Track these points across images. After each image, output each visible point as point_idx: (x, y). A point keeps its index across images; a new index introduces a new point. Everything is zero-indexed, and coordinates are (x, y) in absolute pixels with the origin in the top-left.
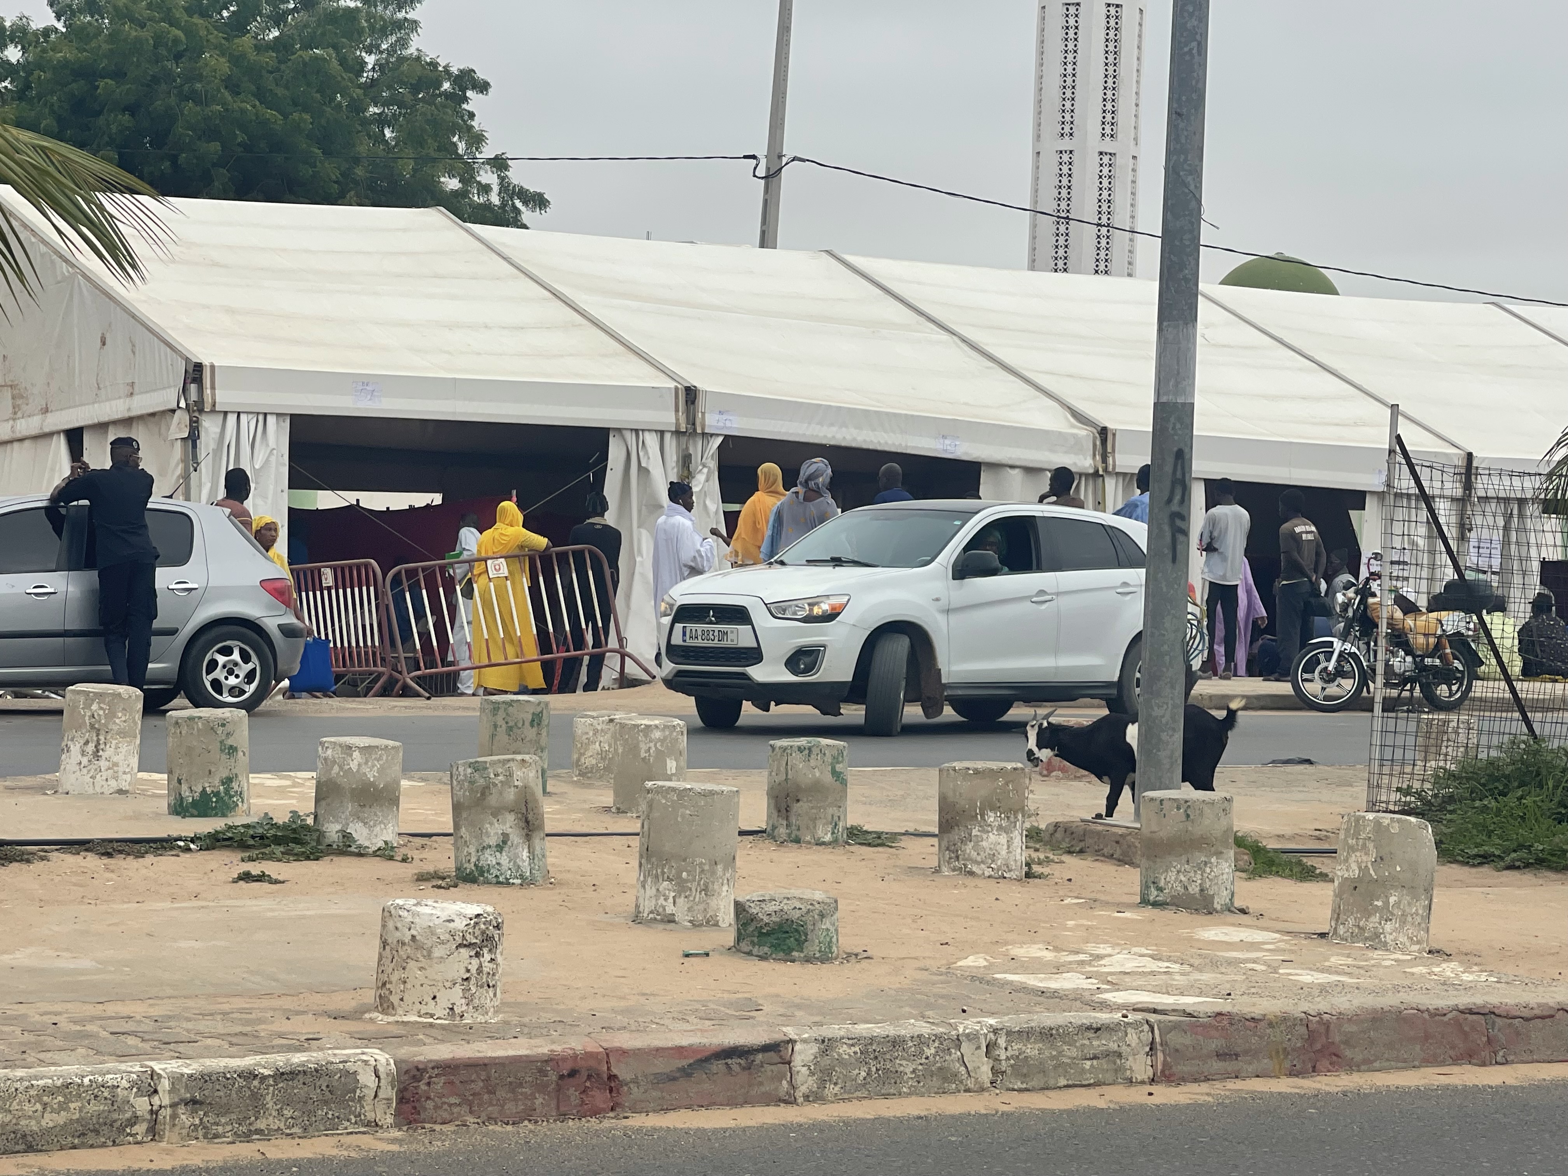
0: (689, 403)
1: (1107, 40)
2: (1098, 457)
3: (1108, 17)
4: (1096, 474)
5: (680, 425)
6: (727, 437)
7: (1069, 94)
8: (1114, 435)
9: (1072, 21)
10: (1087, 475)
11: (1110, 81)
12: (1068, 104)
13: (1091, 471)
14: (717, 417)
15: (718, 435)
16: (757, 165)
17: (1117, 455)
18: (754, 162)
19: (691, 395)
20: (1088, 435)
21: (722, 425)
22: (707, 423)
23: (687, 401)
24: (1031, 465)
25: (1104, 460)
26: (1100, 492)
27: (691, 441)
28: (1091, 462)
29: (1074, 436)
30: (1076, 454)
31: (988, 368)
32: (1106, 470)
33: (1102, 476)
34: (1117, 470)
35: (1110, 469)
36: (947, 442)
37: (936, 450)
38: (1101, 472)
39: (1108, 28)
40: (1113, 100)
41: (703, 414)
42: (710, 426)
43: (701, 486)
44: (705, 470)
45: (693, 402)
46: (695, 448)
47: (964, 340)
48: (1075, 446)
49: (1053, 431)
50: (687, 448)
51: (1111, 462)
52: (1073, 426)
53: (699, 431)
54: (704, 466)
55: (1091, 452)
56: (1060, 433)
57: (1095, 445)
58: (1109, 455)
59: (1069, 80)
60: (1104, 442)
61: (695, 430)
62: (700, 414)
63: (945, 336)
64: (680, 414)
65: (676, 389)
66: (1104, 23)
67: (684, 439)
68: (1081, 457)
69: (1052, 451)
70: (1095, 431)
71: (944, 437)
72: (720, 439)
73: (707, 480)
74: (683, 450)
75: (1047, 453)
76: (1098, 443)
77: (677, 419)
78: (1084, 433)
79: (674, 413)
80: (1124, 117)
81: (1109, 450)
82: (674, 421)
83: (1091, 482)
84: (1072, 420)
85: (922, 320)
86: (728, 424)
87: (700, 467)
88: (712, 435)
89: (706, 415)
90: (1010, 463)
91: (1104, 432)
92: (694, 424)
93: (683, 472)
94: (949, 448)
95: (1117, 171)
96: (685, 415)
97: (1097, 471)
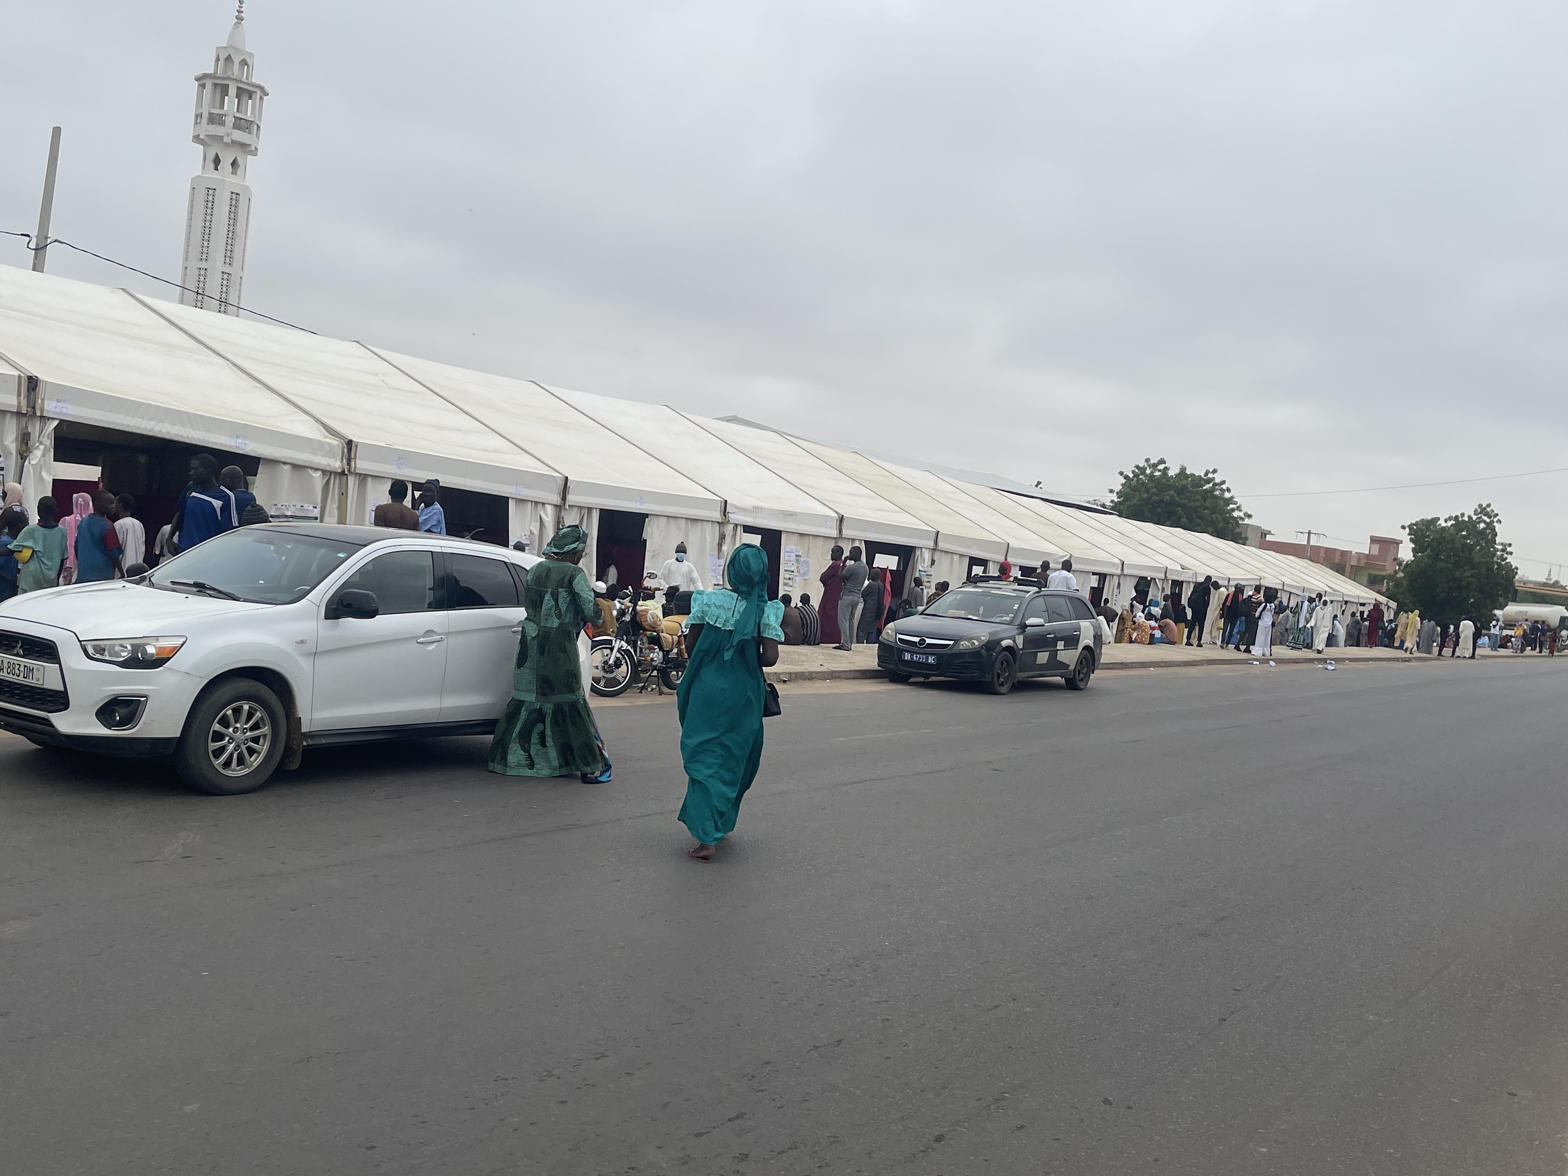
0: (30, 389)
1: (230, 212)
2: (344, 461)
3: (231, 199)
4: (343, 473)
5: (21, 407)
6: (62, 422)
7: (206, 237)
8: (356, 446)
9: (210, 198)
10: (336, 473)
11: (231, 234)
12: (206, 243)
13: (340, 471)
14: (55, 404)
15: (54, 419)
16: (30, 241)
17: (357, 460)
18: (28, 239)
19: (33, 383)
20: (338, 445)
21: (59, 411)
22: (45, 408)
23: (28, 388)
24: (299, 463)
25: (349, 464)
26: (344, 486)
27: (30, 422)
28: (340, 464)
29: (329, 444)
30: (330, 457)
31: (255, 387)
32: (349, 470)
33: (347, 475)
34: (357, 472)
35: (352, 470)
36: (239, 441)
37: (231, 446)
38: (346, 472)
39: (231, 205)
40: (232, 245)
41: (43, 400)
42: (48, 411)
43: (37, 460)
44: (42, 447)
45: (34, 389)
46: (34, 428)
47: (235, 365)
48: (329, 452)
49: (315, 440)
50: (27, 427)
51: (353, 466)
52: (326, 437)
53: (38, 414)
54: (41, 443)
55: (340, 457)
56: (320, 441)
57: (343, 452)
58: (352, 460)
59: (207, 230)
60: (350, 450)
61: (34, 413)
62: (40, 401)
63: (221, 361)
64: (22, 398)
65: (20, 377)
66: (229, 203)
67: (24, 420)
68: (333, 460)
69: (315, 454)
70: (344, 442)
71: (237, 437)
72: (56, 423)
73: (43, 455)
74: (23, 429)
75: (310, 455)
76: (346, 451)
77: (19, 403)
78: (336, 442)
79: (16, 397)
80: (237, 256)
81: (353, 456)
82: (16, 403)
83: (338, 478)
84: (324, 431)
85: (201, 346)
86: (65, 411)
87: (37, 444)
88: (49, 419)
89: (45, 401)
90: (284, 460)
91: (350, 443)
92: (34, 408)
93: (21, 447)
94: (240, 445)
95: (232, 283)
96: (26, 399)
97: (344, 471)
